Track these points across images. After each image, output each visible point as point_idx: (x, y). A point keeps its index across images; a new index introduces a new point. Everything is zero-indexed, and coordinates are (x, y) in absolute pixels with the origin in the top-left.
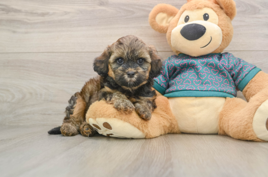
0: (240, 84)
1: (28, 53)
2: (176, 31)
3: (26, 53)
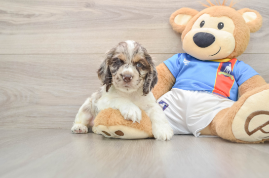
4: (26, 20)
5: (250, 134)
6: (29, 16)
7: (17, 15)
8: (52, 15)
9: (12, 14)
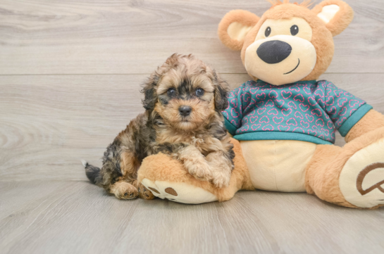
0: (344, 124)
1: (26, 75)
2: (251, 50)
3: (23, 75)
5: (363, 193)
6: (47, 18)
7: (29, 16)
9: (21, 15)
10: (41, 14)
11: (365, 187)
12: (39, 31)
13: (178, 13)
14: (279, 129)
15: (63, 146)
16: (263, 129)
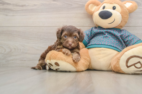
4: (21, 8)
5: (128, 67)
6: (22, 6)
7: (17, 5)
8: (35, 5)
9: (13, 5)
10: (20, 4)
11: (129, 65)
12: (19, 10)
13: (71, 3)
14: (103, 44)
15: (26, 53)
16: (97, 44)
